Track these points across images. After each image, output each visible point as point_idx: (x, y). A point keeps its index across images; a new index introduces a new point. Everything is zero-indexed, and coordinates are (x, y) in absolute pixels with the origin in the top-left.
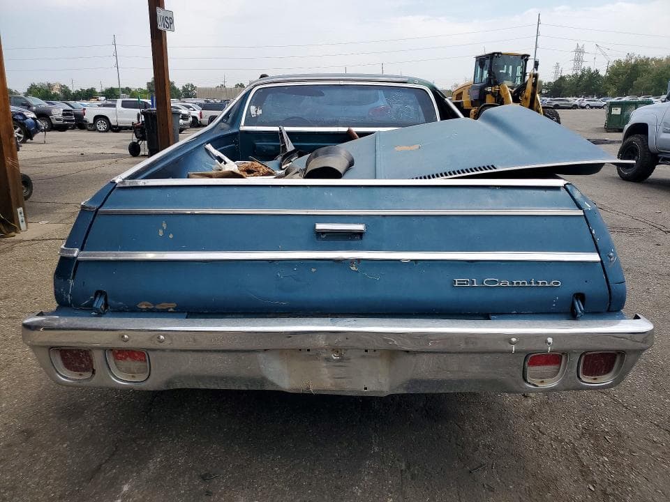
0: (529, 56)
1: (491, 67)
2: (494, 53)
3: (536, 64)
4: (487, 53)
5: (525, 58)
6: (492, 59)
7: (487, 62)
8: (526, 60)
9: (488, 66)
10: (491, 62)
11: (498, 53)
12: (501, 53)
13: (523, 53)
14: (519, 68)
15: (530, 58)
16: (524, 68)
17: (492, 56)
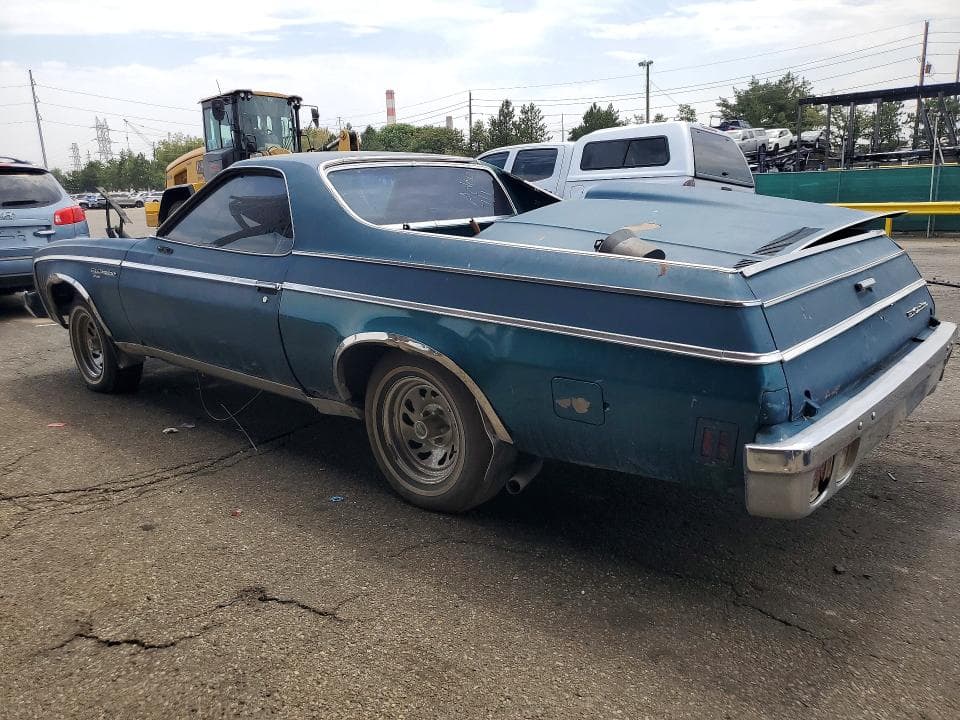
0: (301, 99)
1: (236, 118)
2: (237, 93)
3: (315, 115)
4: (225, 91)
5: (294, 102)
6: (235, 102)
7: (228, 108)
8: (297, 108)
9: (231, 116)
10: (235, 111)
11: (247, 92)
12: (251, 93)
13: (289, 93)
14: (286, 121)
15: (302, 103)
16: (296, 120)
17: (235, 97)
